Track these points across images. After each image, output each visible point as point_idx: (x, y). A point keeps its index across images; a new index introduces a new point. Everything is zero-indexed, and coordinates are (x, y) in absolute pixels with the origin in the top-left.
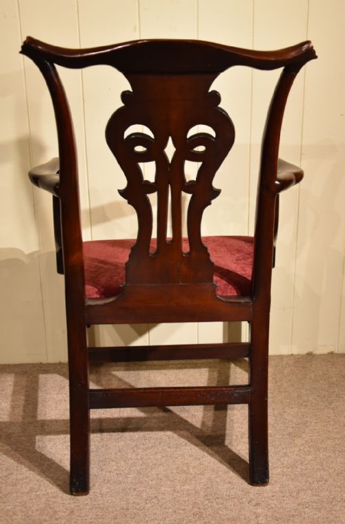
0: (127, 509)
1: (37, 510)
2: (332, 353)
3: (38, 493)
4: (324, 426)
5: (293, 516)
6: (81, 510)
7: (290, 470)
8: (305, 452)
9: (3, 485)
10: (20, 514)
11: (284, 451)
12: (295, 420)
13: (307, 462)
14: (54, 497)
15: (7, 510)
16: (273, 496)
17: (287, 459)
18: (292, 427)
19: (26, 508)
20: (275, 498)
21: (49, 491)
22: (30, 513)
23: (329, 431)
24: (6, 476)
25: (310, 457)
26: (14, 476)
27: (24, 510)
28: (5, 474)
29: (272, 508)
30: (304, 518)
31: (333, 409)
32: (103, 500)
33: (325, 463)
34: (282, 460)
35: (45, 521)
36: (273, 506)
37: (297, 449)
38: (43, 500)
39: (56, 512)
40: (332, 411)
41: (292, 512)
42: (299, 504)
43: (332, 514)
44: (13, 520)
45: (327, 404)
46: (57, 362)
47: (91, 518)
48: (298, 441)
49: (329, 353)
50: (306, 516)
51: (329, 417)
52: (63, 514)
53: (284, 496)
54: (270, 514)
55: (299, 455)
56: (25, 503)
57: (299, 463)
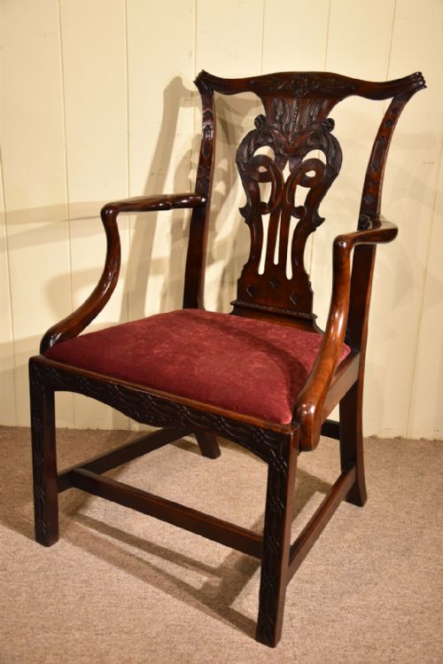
0: (145, 599)
1: (44, 592)
2: (399, 438)
3: (47, 573)
4: (380, 521)
5: (333, 621)
6: (93, 595)
7: (335, 568)
8: (355, 548)
9: (10, 562)
10: (24, 595)
11: (331, 546)
12: (348, 512)
13: (355, 561)
14: (64, 579)
15: (12, 589)
16: (312, 597)
17: (333, 555)
18: (344, 520)
19: (32, 588)
20: (314, 599)
21: (60, 572)
22: (36, 595)
23: (386, 528)
24: (14, 552)
25: (360, 556)
26: (22, 553)
27: (29, 590)
28: (13, 550)
29: (310, 610)
30: (346, 625)
31: (394, 502)
32: (120, 587)
33: (377, 563)
34: (328, 555)
35: (52, 604)
36: (312, 607)
37: (346, 545)
38: (52, 581)
39: (64, 596)
40: (392, 505)
41: (333, 617)
42: (342, 608)
43: (379, 623)
44: (16, 601)
45: (387, 496)
46: (86, 428)
47: (103, 606)
48: (349, 536)
49: (396, 438)
50: (349, 622)
51: (388, 512)
52: (73, 599)
53: (325, 598)
54: (306, 616)
55: (348, 552)
56: (32, 583)
57: (347, 561)
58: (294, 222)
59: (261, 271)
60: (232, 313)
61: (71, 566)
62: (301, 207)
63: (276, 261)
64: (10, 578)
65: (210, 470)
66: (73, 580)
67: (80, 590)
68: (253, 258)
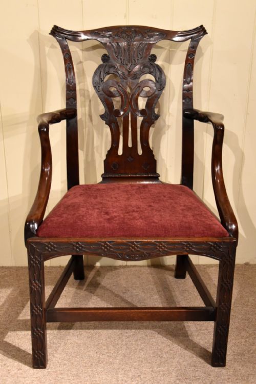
7: (239, 357)
8: (250, 342)
13: (252, 351)
16: (228, 379)
37: (243, 340)
48: (244, 334)
53: (237, 379)
55: (246, 346)
56: (40, 378)
57: (246, 352)
58: (140, 119)
59: (120, 152)
60: (101, 183)
61: (64, 365)
62: (143, 110)
63: (130, 145)
64: (25, 375)
65: (145, 291)
66: (67, 375)
67: (74, 381)
68: (114, 146)
